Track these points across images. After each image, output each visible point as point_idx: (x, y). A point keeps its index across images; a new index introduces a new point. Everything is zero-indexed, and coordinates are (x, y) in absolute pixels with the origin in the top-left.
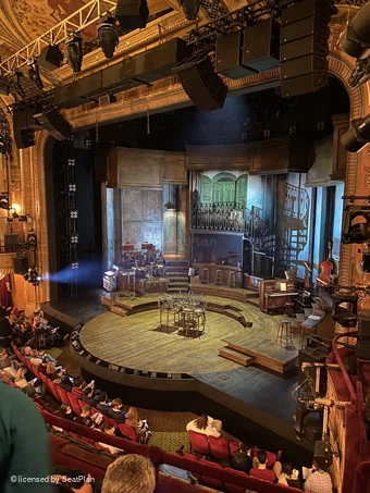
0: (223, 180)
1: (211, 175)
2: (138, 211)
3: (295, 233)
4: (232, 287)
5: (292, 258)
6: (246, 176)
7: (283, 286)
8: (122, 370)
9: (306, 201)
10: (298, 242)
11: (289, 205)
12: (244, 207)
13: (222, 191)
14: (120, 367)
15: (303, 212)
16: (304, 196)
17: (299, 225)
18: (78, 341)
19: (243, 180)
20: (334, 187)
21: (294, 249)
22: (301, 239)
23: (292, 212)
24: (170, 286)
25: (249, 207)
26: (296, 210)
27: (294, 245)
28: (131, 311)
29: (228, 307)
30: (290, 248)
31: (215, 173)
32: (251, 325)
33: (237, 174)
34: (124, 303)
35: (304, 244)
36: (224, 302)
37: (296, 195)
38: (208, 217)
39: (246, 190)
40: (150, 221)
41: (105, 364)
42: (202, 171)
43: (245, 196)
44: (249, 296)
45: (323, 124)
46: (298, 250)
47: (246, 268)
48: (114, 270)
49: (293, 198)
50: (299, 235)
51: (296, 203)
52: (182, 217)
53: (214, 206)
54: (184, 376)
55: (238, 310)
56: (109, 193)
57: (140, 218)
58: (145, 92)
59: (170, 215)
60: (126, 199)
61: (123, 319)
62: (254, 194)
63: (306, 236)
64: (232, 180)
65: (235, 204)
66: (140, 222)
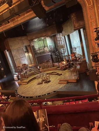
0: (40, 40)
1: (36, 40)
2: (18, 56)
3: (62, 49)
4: (51, 68)
5: (63, 56)
6: (45, 38)
7: (65, 63)
8: (37, 97)
9: (63, 40)
10: (63, 51)
11: (58, 43)
12: (47, 46)
13: (40, 44)
14: (36, 96)
15: (63, 43)
17: (63, 47)
18: (19, 95)
19: (45, 39)
20: (69, 35)
21: (63, 53)
22: (64, 50)
23: (60, 44)
24: (35, 73)
25: (49, 46)
26: (61, 43)
27: (63, 52)
28: (28, 83)
29: (52, 73)
30: (62, 53)
32: (61, 74)
33: (43, 38)
34: (25, 81)
35: (65, 51)
37: (60, 39)
38: (38, 52)
39: (46, 42)
40: (22, 58)
41: (31, 97)
42: (33, 40)
43: (47, 43)
44: (56, 68)
45: (62, 19)
46: (64, 53)
47: (53, 62)
48: (17, 74)
49: (59, 41)
50: (63, 49)
51: (60, 41)
53: (39, 48)
54: (54, 92)
55: (56, 72)
56: (7, 53)
57: (19, 57)
58: (17, 18)
59: (26, 54)
60: (14, 53)
61: (27, 85)
62: (49, 42)
63: (65, 49)
64: (42, 40)
65: (45, 46)
66: (20, 58)
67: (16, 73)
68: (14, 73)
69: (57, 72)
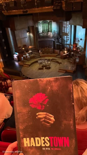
0: (45, 23)
1: (41, 22)
3: (66, 37)
4: (51, 54)
5: (65, 43)
6: (51, 22)
7: (66, 52)
9: (68, 28)
10: (67, 39)
11: (63, 29)
12: (51, 31)
13: (44, 26)
15: (68, 31)
16: (68, 26)
17: (67, 34)
19: (51, 23)
22: (67, 38)
23: (65, 31)
24: (35, 56)
25: (53, 31)
26: (66, 30)
27: (66, 40)
28: (30, 65)
31: (42, 21)
32: (61, 63)
33: (48, 21)
34: (27, 63)
35: (68, 40)
36: (51, 58)
37: (65, 26)
38: (41, 35)
39: (52, 25)
42: (38, 21)
43: (52, 28)
44: (57, 55)
46: (67, 41)
47: (54, 48)
49: (65, 27)
50: (67, 37)
51: (66, 28)
52: (31, 35)
53: (43, 31)
59: (28, 34)
62: (54, 27)
63: (69, 37)
64: (47, 23)
65: (49, 30)
66: (21, 39)
67: (16, 53)
68: (14, 52)
69: (57, 60)
